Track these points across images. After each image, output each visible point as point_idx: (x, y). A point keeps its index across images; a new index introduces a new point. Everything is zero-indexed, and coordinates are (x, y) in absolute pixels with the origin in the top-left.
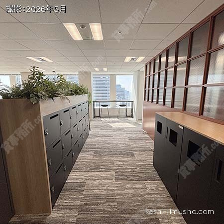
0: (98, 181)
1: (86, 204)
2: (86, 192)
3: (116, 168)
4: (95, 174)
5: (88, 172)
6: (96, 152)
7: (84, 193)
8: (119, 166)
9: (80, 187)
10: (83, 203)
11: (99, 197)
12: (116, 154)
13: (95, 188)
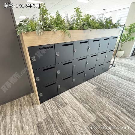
0: (75, 112)
1: (52, 119)
2: (61, 111)
3: (102, 116)
4: (79, 105)
5: (77, 99)
6: (99, 88)
7: (59, 111)
8: (107, 117)
9: (62, 104)
10: (52, 116)
11: (62, 124)
12: (118, 103)
13: (67, 115)
